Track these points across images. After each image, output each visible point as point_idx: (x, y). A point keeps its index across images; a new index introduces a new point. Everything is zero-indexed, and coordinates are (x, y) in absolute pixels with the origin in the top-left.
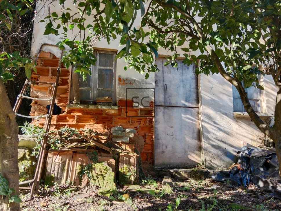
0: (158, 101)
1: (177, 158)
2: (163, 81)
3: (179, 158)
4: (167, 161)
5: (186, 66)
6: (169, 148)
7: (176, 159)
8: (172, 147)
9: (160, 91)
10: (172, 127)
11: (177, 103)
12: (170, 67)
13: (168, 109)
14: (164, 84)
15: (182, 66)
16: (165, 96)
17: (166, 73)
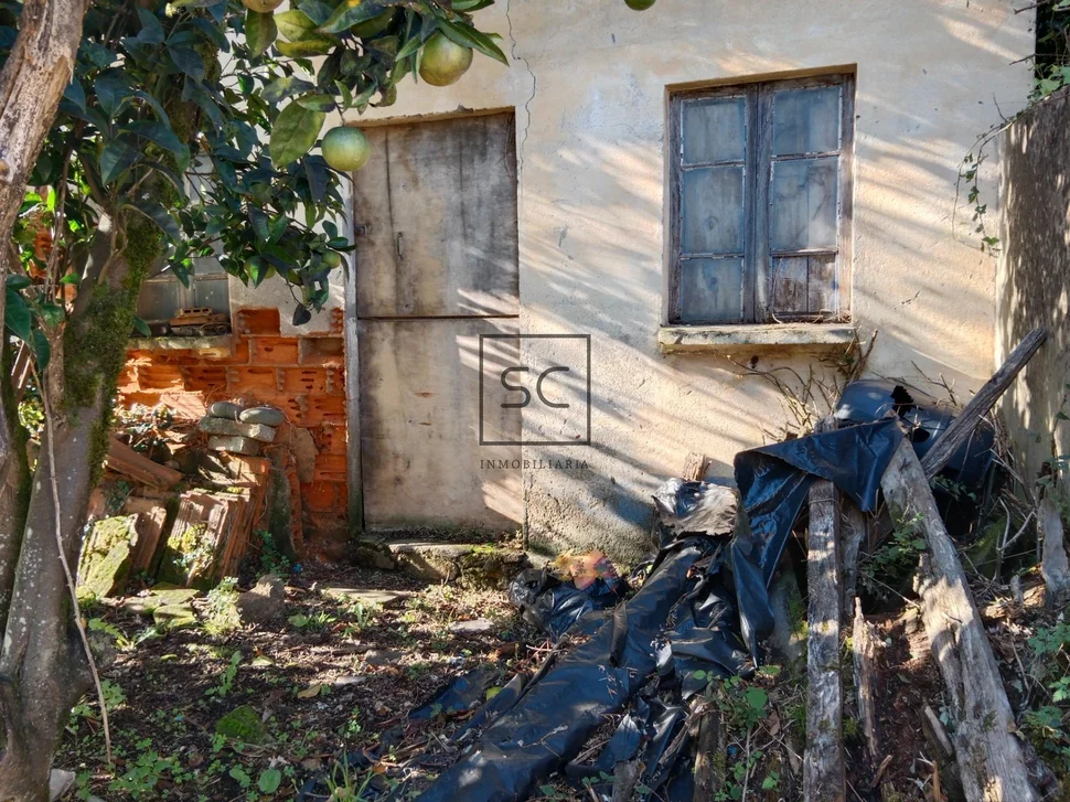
0: (375, 302)
1: (446, 503)
2: (388, 222)
3: (453, 502)
4: (411, 510)
5: (475, 146)
6: (419, 469)
7: (443, 505)
8: (430, 465)
9: (382, 264)
10: (425, 395)
11: (441, 303)
12: (413, 162)
13: (410, 330)
14: (393, 234)
15: (461, 148)
16: (397, 280)
17: (401, 189)
